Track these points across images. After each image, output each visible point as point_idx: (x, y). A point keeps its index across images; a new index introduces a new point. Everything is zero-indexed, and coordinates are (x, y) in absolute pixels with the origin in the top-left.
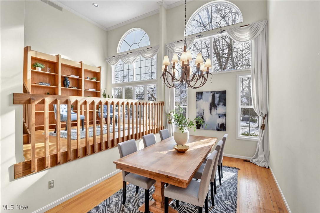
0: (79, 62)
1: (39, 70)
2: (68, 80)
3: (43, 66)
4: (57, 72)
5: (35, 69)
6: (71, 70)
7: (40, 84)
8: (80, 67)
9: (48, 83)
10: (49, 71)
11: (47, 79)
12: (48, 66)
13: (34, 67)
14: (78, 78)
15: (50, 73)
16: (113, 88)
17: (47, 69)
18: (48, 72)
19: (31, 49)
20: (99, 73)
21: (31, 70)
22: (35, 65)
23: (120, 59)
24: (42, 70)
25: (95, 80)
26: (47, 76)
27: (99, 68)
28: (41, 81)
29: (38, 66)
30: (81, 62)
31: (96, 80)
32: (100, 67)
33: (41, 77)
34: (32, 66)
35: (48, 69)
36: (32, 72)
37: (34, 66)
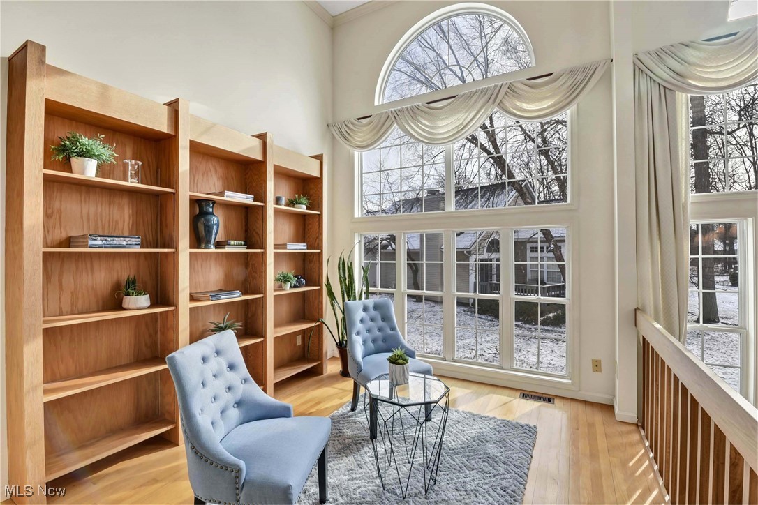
0: (257, 136)
1: (88, 170)
2: (212, 214)
3: (108, 153)
4: (172, 181)
5: (67, 165)
6: (220, 171)
7: (91, 242)
8: (259, 157)
9: (131, 235)
10: (136, 174)
11: (123, 214)
12: (129, 152)
13: (60, 157)
14: (251, 202)
15: (140, 185)
16: (356, 235)
17: (125, 165)
18: (132, 183)
19: (48, 61)
20: (318, 181)
21: (45, 175)
22: (63, 149)
23: (395, 125)
24: (101, 170)
25: (303, 209)
26: (125, 201)
27: (318, 162)
28: (96, 228)
29: (81, 154)
30: (263, 137)
31: (308, 208)
32: (319, 157)
33: (95, 208)
34: (47, 154)
35: (132, 165)
36: (48, 180)
37: (60, 153)
